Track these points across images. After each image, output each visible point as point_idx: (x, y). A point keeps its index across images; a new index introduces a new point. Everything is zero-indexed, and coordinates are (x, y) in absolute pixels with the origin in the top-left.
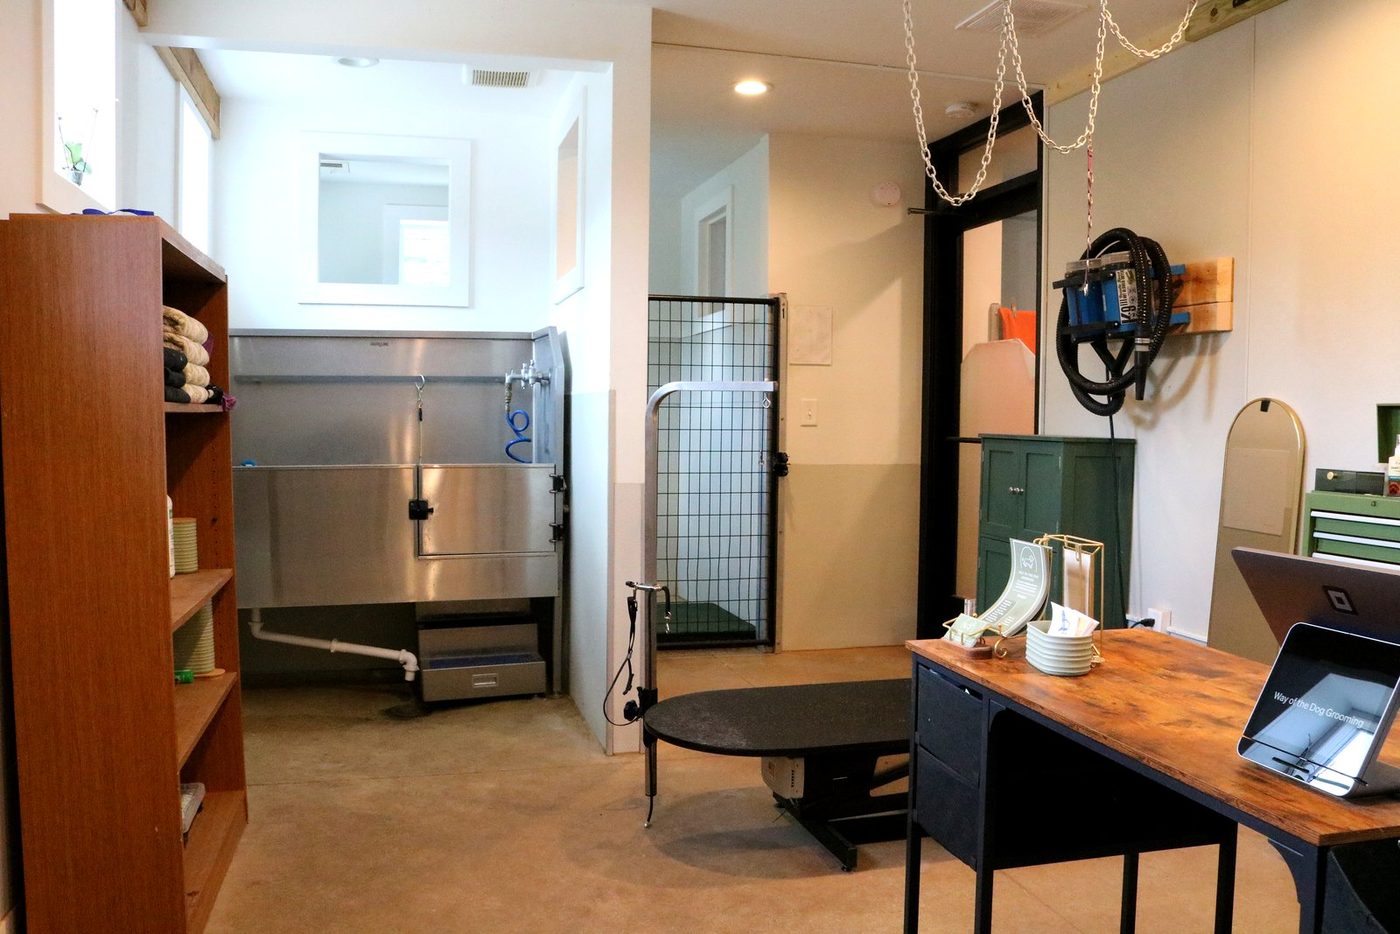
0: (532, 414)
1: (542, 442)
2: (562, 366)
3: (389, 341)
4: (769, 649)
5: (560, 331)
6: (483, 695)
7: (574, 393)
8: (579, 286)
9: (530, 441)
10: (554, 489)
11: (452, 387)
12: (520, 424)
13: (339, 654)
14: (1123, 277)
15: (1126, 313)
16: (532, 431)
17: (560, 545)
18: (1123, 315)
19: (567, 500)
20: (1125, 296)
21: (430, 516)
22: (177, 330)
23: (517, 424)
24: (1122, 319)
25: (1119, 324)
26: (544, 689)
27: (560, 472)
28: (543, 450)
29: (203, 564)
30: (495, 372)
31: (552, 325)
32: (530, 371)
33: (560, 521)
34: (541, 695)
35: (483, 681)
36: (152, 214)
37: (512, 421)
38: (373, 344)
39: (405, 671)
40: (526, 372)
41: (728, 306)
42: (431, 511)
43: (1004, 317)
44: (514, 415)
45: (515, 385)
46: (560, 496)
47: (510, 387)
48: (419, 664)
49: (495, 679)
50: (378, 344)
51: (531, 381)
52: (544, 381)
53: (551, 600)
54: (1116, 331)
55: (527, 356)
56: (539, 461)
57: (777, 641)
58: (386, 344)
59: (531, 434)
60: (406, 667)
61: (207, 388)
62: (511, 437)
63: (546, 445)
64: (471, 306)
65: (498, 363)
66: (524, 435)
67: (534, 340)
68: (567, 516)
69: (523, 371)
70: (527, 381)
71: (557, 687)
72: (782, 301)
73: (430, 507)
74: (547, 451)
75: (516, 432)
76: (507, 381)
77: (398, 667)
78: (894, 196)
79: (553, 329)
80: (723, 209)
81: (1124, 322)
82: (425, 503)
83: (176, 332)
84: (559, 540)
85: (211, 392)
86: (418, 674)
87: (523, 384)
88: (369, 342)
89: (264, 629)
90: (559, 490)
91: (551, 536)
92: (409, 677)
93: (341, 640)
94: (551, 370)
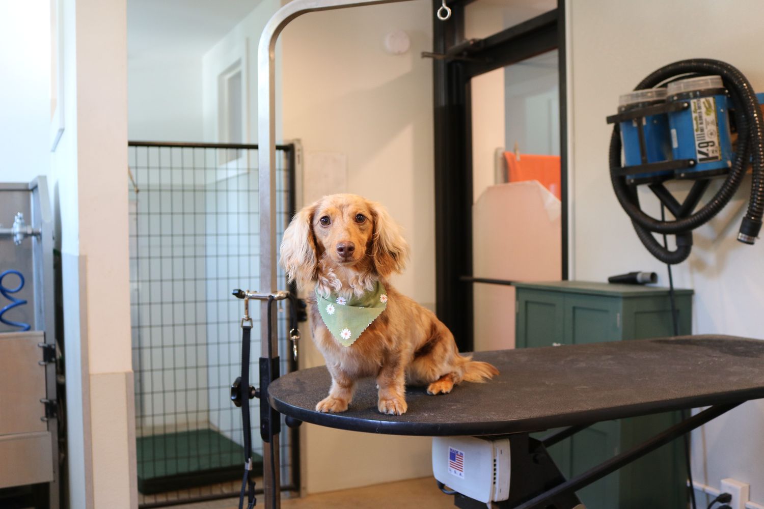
4: (295, 494)
9: (28, 302)
10: (45, 361)
12: (13, 285)
14: (700, 108)
15: (704, 150)
17: (54, 423)
18: (701, 152)
20: (702, 130)
24: (700, 156)
25: (695, 162)
27: (51, 340)
31: (42, 173)
33: (53, 396)
41: (244, 152)
43: (509, 161)
44: (3, 276)
46: (52, 368)
54: (690, 171)
57: (302, 485)
66: (19, 297)
67: (30, 190)
72: (297, 147)
78: (403, 44)
79: (44, 178)
80: (238, 63)
81: (701, 160)
84: (52, 417)
90: (50, 361)
91: (43, 414)
94: (44, 225)
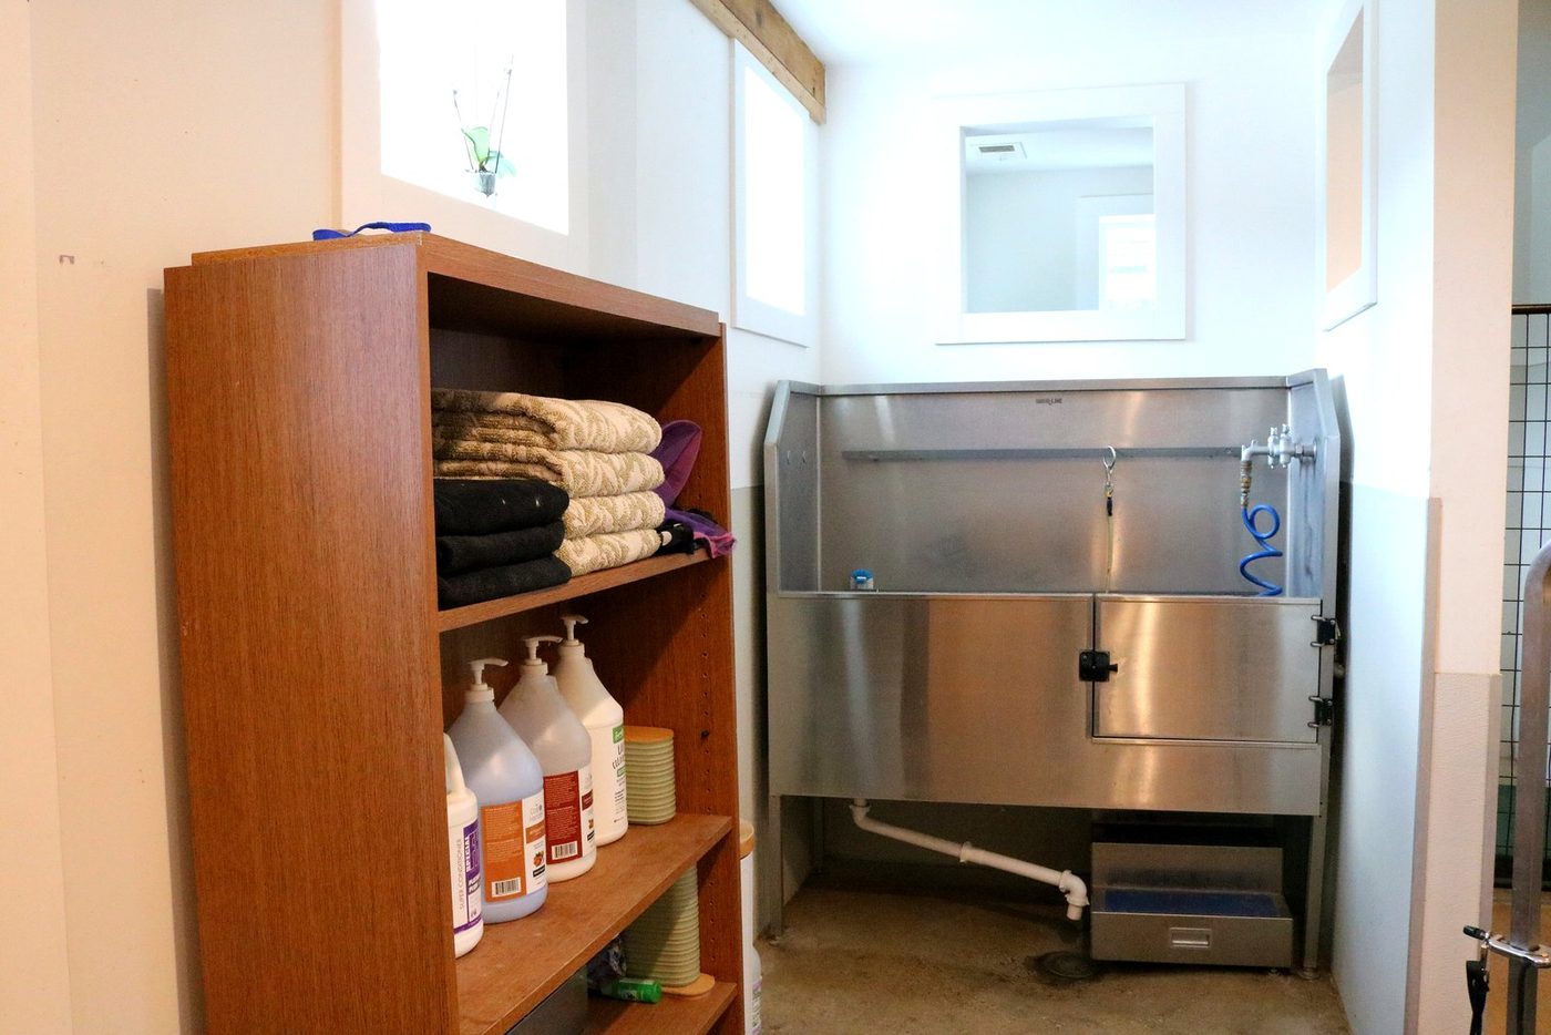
0: (1285, 512)
1: (1302, 555)
2: (1336, 438)
3: (1065, 398)
5: (1332, 375)
6: (1188, 960)
7: (1357, 482)
8: (1367, 301)
9: (1279, 554)
10: (1320, 641)
11: (1158, 464)
12: (1264, 525)
13: (971, 866)
16: (1285, 535)
17: (1327, 731)
19: (1342, 656)
21: (1112, 676)
22: (552, 442)
23: (1263, 525)
26: (1287, 962)
27: (1331, 612)
28: (1302, 571)
29: (683, 803)
30: (1230, 441)
31: (1320, 365)
32: (1282, 442)
33: (1328, 693)
34: (1284, 972)
35: (1188, 940)
36: (425, 227)
37: (1251, 522)
38: (1039, 402)
39: (1067, 904)
40: (1276, 442)
42: (1115, 668)
44: (1255, 513)
45: (1257, 462)
46: (1330, 652)
47: (1249, 465)
48: (1089, 894)
49: (1207, 938)
50: (1047, 401)
51: (1282, 459)
52: (1308, 459)
53: (1307, 821)
55: (1279, 417)
56: (1297, 593)
58: (1059, 401)
59: (1284, 545)
60: (1069, 898)
61: (659, 530)
62: (1250, 549)
63: (1308, 559)
64: (1190, 337)
65: (1235, 424)
66: (1272, 544)
67: (1290, 388)
68: (1340, 684)
69: (1270, 440)
70: (1277, 457)
71: (1310, 963)
73: (1112, 663)
74: (1308, 571)
75: (1260, 539)
76: (1245, 454)
77: (1057, 896)
79: (1322, 372)
82: (1106, 656)
83: (552, 446)
84: (1325, 723)
85: (667, 536)
86: (1086, 911)
87: (1270, 460)
88: (1033, 398)
89: (869, 815)
90: (1328, 643)
91: (1311, 717)
92: (1074, 914)
93: (977, 845)
94: (1317, 440)
